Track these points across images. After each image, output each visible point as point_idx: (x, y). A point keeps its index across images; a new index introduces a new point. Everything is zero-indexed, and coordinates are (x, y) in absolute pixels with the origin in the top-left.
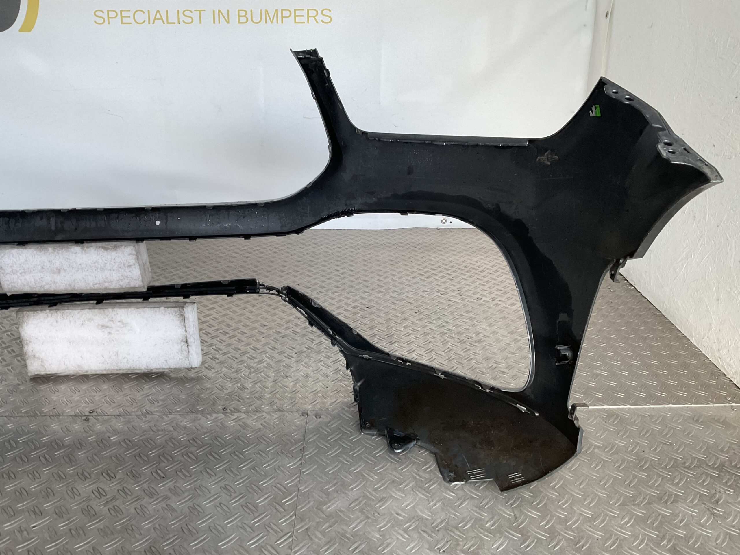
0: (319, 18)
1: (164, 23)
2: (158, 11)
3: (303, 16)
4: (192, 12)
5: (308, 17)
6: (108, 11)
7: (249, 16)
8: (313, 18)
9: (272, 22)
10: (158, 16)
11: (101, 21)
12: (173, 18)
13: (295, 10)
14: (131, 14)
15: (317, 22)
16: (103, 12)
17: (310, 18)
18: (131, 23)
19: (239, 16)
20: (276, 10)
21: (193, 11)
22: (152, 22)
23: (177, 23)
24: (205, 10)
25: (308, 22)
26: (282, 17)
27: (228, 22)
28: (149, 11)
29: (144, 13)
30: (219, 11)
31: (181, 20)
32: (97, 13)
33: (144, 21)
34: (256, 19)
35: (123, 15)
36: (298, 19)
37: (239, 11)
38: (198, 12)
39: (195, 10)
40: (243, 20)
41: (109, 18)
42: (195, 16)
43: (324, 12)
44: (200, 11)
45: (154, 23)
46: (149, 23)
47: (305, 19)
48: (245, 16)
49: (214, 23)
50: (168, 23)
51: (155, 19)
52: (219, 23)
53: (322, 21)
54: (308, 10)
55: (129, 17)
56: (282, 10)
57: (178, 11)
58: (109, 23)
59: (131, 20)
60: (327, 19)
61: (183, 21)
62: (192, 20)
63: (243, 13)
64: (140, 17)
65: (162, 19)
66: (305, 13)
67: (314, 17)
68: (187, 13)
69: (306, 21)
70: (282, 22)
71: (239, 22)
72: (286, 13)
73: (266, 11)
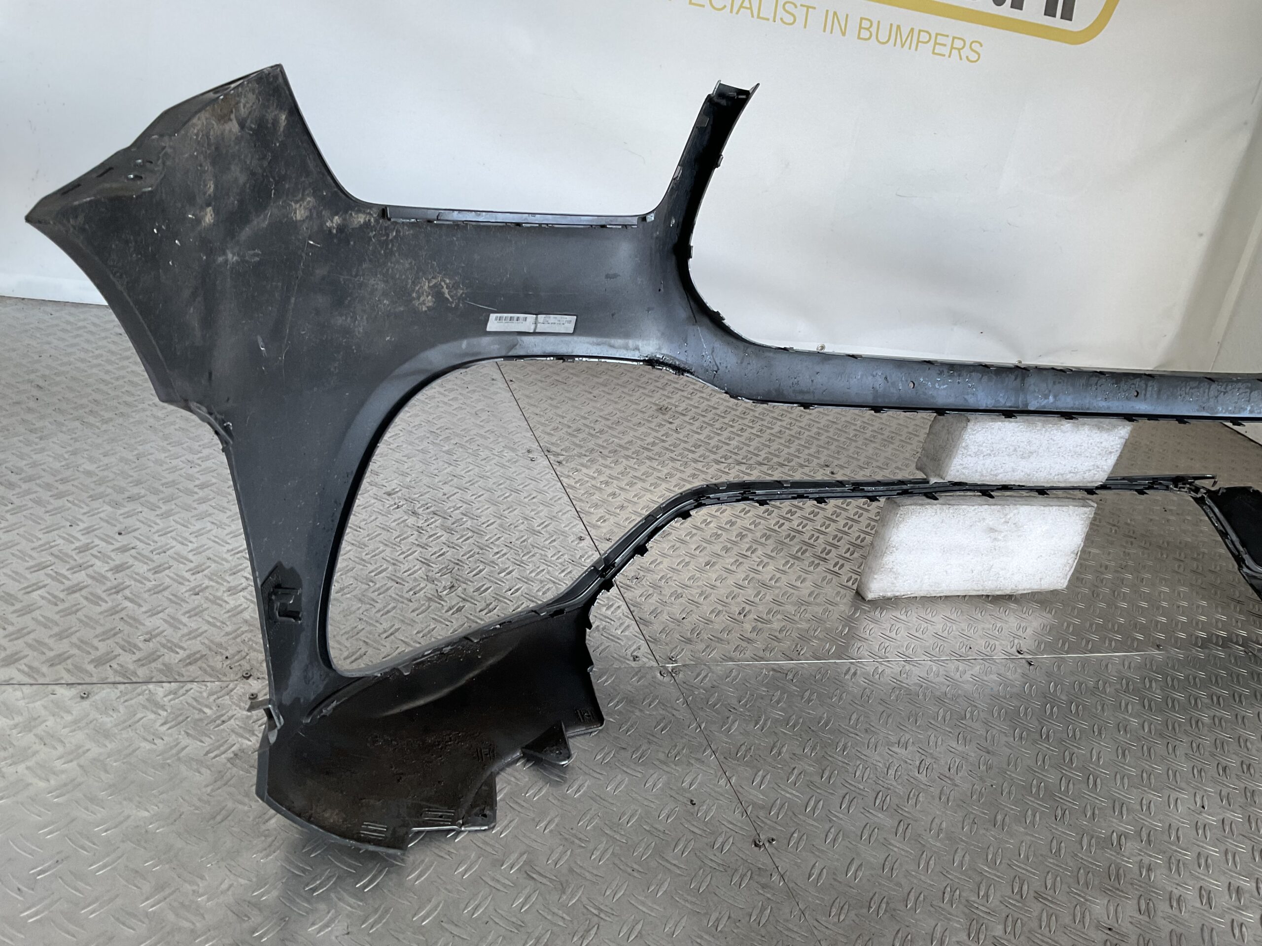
0: (966, 52)
1: (753, 16)
3: (945, 45)
4: (796, 6)
5: (952, 48)
7: (874, 30)
8: (957, 51)
9: (903, 46)
10: (747, 4)
12: (768, 10)
13: (937, 35)
15: (961, 59)
18: (703, 6)
19: (861, 28)
20: (912, 30)
21: (798, 5)
22: (735, 10)
23: (771, 19)
24: (815, 8)
25: (949, 56)
26: (918, 41)
27: (844, 34)
30: (835, 13)
31: (778, 17)
33: (725, 6)
34: (883, 36)
36: (938, 49)
37: (862, 19)
38: (805, 9)
39: (802, 5)
40: (865, 34)
42: (800, 13)
43: (974, 46)
44: (808, 7)
45: (737, 13)
46: (731, 11)
47: (945, 51)
48: (868, 29)
49: (824, 31)
50: (759, 17)
51: (741, 7)
52: (831, 31)
53: (967, 57)
54: (954, 38)
56: (920, 31)
60: (974, 57)
61: (781, 19)
62: (795, 20)
63: (865, 24)
65: (751, 8)
66: (948, 41)
67: (959, 50)
68: (789, 7)
69: (947, 54)
70: (916, 49)
71: (859, 38)
72: (924, 37)
73: (899, 27)
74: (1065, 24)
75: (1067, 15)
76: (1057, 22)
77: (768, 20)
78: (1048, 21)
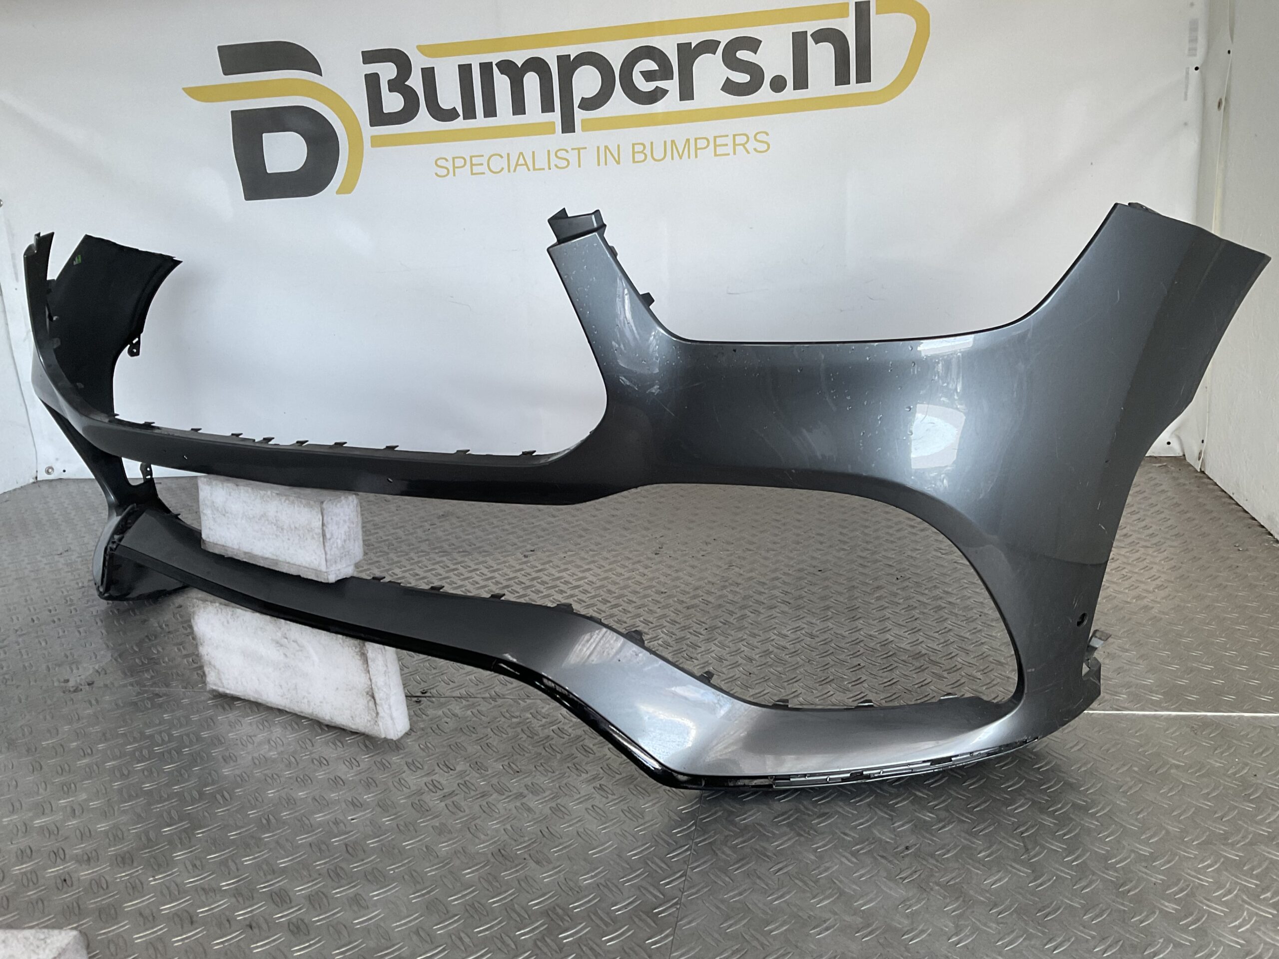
0: (751, 145)
1: (529, 170)
2: (521, 153)
3: (726, 145)
4: (567, 152)
5: (735, 145)
6: (454, 158)
7: (648, 151)
8: (741, 147)
9: (681, 158)
10: (521, 161)
11: (443, 172)
12: (541, 162)
13: (715, 138)
14: (484, 160)
15: (748, 152)
16: (447, 160)
17: (737, 147)
18: (484, 173)
19: (634, 153)
20: (688, 140)
21: (569, 150)
22: (512, 169)
23: (547, 168)
24: (586, 148)
25: (735, 154)
26: (696, 149)
27: (618, 163)
28: (508, 154)
29: (502, 157)
30: (606, 147)
31: (552, 166)
32: (439, 163)
33: (503, 169)
34: (658, 154)
35: (473, 163)
36: (720, 150)
37: (633, 145)
39: (572, 149)
40: (639, 157)
41: (454, 167)
42: (572, 156)
43: (759, 137)
44: (579, 149)
45: (515, 171)
46: (509, 171)
47: (730, 149)
48: (642, 152)
49: (599, 165)
50: (534, 169)
51: (517, 165)
52: (606, 164)
53: (755, 149)
54: (734, 136)
55: (482, 164)
57: (549, 151)
58: (454, 175)
59: (484, 169)
60: (763, 147)
61: (556, 166)
62: (569, 162)
63: (638, 148)
64: (496, 164)
65: (526, 164)
66: (729, 140)
67: (743, 145)
68: (562, 154)
69: (732, 153)
70: (696, 157)
71: (634, 162)
72: (702, 143)
73: (673, 142)
74: (864, 87)
75: (864, 76)
76: (853, 87)
77: (544, 169)
78: (843, 89)
